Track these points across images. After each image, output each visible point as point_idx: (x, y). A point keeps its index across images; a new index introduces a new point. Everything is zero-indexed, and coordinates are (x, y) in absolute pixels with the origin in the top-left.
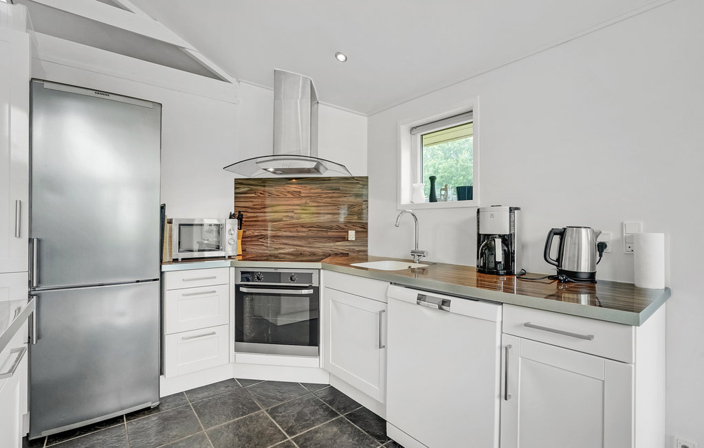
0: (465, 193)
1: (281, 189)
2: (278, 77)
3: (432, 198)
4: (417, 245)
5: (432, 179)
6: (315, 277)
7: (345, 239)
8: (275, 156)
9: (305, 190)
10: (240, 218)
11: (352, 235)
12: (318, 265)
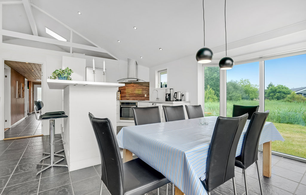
0: (166, 86)
1: (129, 85)
2: (129, 60)
3: (161, 87)
4: (158, 96)
5: (161, 83)
6: (136, 104)
7: (144, 96)
8: (128, 78)
9: (135, 85)
10: (120, 91)
11: (146, 96)
12: (137, 101)
